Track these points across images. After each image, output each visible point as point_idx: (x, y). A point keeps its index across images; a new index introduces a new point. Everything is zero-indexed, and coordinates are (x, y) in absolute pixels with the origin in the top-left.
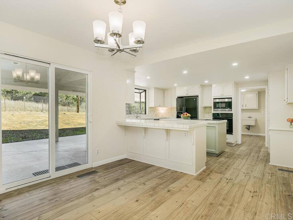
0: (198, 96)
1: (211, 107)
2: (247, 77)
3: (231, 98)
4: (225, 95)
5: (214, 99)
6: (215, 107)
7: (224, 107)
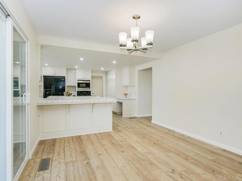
0: (65, 77)
1: (75, 87)
2: (102, 69)
3: (90, 81)
4: (86, 78)
5: (78, 80)
6: (79, 86)
7: (85, 87)
